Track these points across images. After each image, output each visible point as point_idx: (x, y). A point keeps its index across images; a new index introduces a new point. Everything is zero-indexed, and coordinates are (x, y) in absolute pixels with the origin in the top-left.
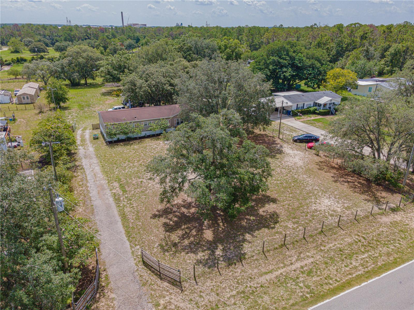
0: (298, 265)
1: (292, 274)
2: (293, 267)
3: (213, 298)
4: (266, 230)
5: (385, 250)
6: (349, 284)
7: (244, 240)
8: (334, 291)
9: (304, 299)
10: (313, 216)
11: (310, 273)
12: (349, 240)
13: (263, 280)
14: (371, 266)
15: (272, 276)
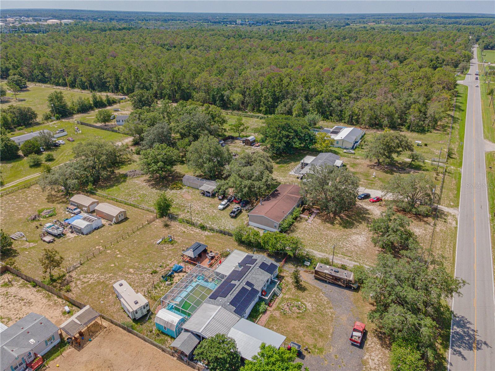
6: (454, 257)
8: (454, 261)
12: (439, 243)
14: (452, 249)
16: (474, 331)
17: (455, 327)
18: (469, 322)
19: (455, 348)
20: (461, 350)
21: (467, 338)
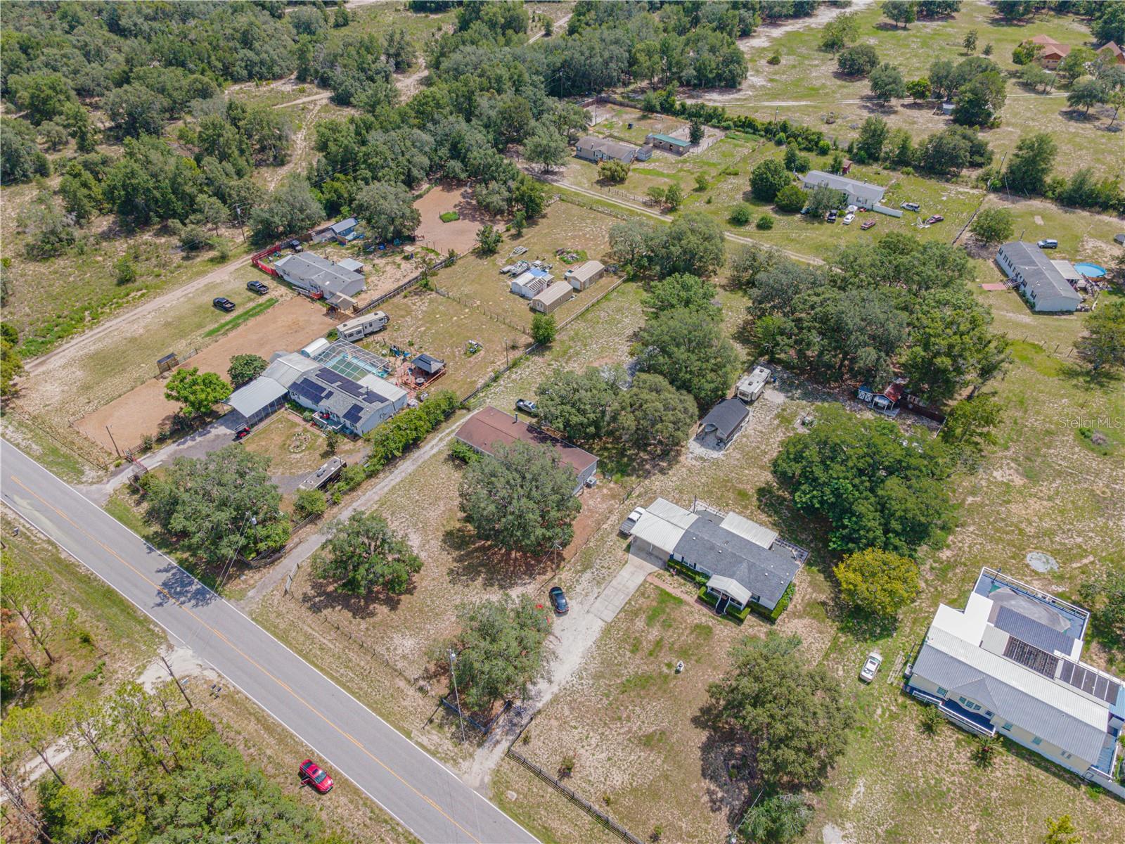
0: (325, 641)
1: (316, 641)
2: (322, 639)
3: (284, 611)
4: (350, 614)
5: (364, 685)
6: (322, 670)
7: (333, 607)
8: (313, 663)
9: (301, 651)
10: (382, 638)
11: (322, 649)
12: (362, 663)
13: (306, 628)
14: (344, 679)
15: (310, 631)
16: (183, 603)
17: (199, 587)
18: (197, 605)
19: (174, 571)
20: (169, 575)
21: (178, 589)
